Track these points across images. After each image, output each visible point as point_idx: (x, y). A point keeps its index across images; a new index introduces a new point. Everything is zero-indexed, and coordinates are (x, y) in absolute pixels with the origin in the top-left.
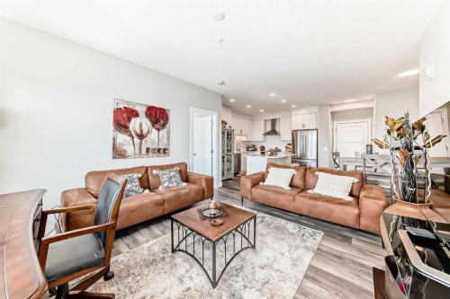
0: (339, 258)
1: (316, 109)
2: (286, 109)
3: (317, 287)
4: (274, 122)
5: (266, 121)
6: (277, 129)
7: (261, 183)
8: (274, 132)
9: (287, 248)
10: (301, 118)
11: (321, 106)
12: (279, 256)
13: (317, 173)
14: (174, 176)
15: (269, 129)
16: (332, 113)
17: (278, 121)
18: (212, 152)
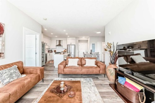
0: (101, 85)
1: (75, 38)
2: (65, 37)
3: (106, 99)
4: (60, 41)
5: (57, 40)
6: (61, 44)
7: (66, 66)
8: (60, 45)
9: (89, 89)
10: (70, 41)
11: (76, 38)
12: (90, 94)
13: (85, 59)
14: (14, 72)
15: (58, 44)
16: (79, 40)
17: (61, 41)
18: (36, 53)
